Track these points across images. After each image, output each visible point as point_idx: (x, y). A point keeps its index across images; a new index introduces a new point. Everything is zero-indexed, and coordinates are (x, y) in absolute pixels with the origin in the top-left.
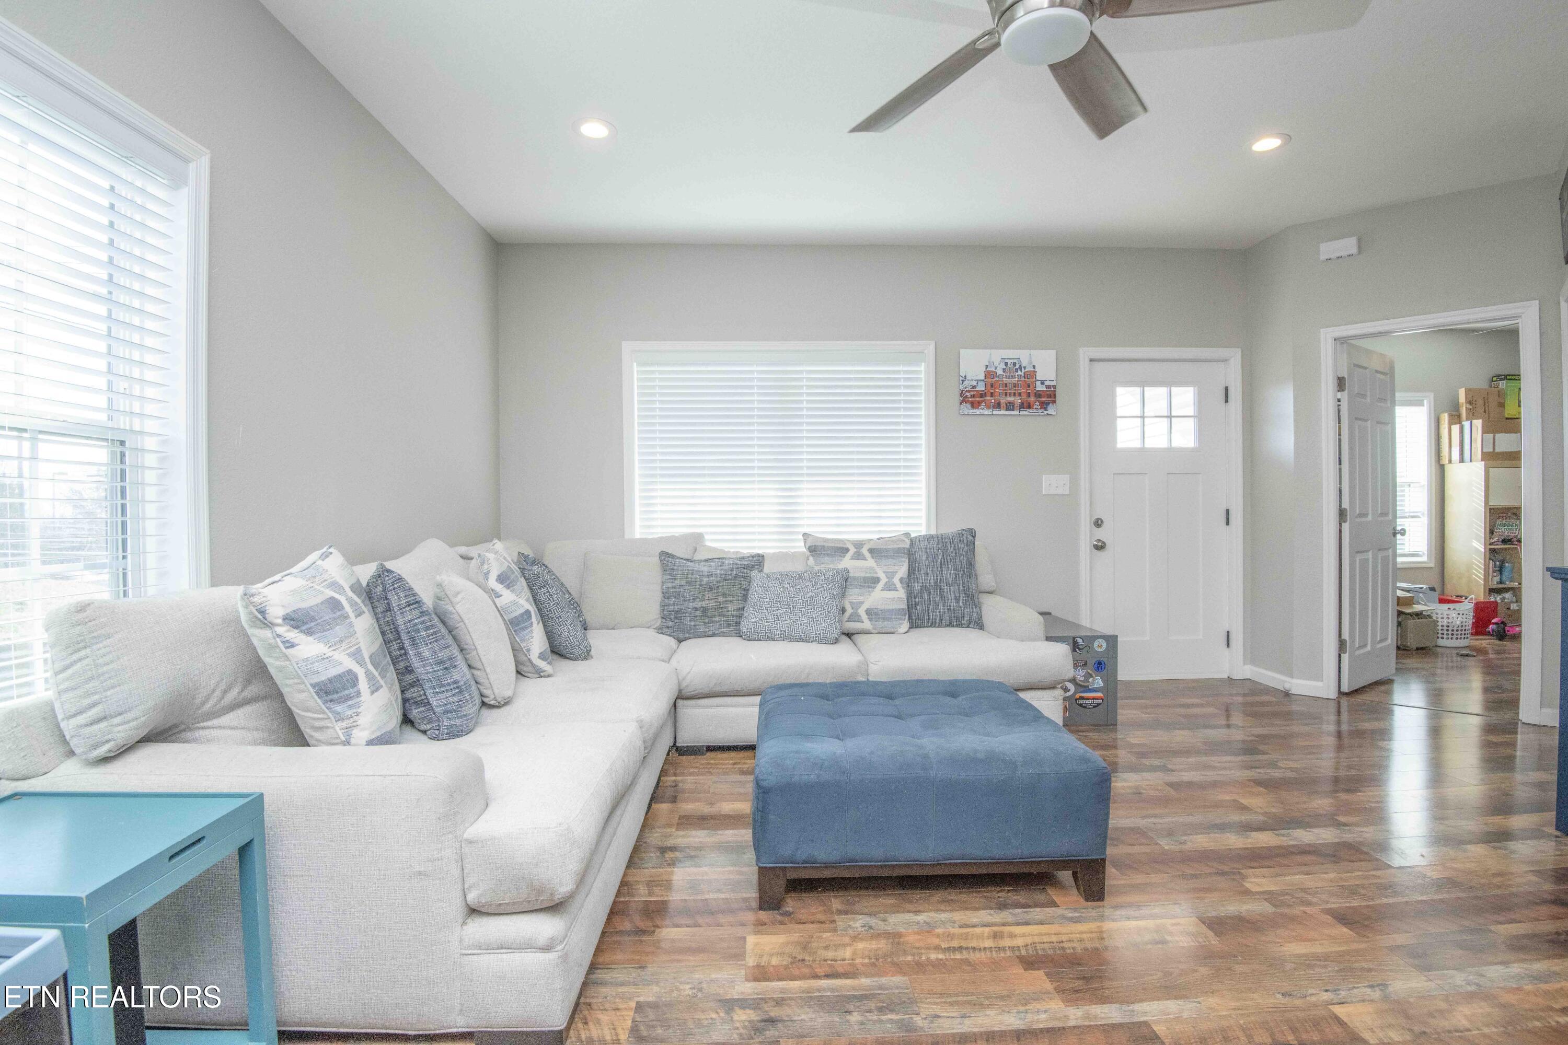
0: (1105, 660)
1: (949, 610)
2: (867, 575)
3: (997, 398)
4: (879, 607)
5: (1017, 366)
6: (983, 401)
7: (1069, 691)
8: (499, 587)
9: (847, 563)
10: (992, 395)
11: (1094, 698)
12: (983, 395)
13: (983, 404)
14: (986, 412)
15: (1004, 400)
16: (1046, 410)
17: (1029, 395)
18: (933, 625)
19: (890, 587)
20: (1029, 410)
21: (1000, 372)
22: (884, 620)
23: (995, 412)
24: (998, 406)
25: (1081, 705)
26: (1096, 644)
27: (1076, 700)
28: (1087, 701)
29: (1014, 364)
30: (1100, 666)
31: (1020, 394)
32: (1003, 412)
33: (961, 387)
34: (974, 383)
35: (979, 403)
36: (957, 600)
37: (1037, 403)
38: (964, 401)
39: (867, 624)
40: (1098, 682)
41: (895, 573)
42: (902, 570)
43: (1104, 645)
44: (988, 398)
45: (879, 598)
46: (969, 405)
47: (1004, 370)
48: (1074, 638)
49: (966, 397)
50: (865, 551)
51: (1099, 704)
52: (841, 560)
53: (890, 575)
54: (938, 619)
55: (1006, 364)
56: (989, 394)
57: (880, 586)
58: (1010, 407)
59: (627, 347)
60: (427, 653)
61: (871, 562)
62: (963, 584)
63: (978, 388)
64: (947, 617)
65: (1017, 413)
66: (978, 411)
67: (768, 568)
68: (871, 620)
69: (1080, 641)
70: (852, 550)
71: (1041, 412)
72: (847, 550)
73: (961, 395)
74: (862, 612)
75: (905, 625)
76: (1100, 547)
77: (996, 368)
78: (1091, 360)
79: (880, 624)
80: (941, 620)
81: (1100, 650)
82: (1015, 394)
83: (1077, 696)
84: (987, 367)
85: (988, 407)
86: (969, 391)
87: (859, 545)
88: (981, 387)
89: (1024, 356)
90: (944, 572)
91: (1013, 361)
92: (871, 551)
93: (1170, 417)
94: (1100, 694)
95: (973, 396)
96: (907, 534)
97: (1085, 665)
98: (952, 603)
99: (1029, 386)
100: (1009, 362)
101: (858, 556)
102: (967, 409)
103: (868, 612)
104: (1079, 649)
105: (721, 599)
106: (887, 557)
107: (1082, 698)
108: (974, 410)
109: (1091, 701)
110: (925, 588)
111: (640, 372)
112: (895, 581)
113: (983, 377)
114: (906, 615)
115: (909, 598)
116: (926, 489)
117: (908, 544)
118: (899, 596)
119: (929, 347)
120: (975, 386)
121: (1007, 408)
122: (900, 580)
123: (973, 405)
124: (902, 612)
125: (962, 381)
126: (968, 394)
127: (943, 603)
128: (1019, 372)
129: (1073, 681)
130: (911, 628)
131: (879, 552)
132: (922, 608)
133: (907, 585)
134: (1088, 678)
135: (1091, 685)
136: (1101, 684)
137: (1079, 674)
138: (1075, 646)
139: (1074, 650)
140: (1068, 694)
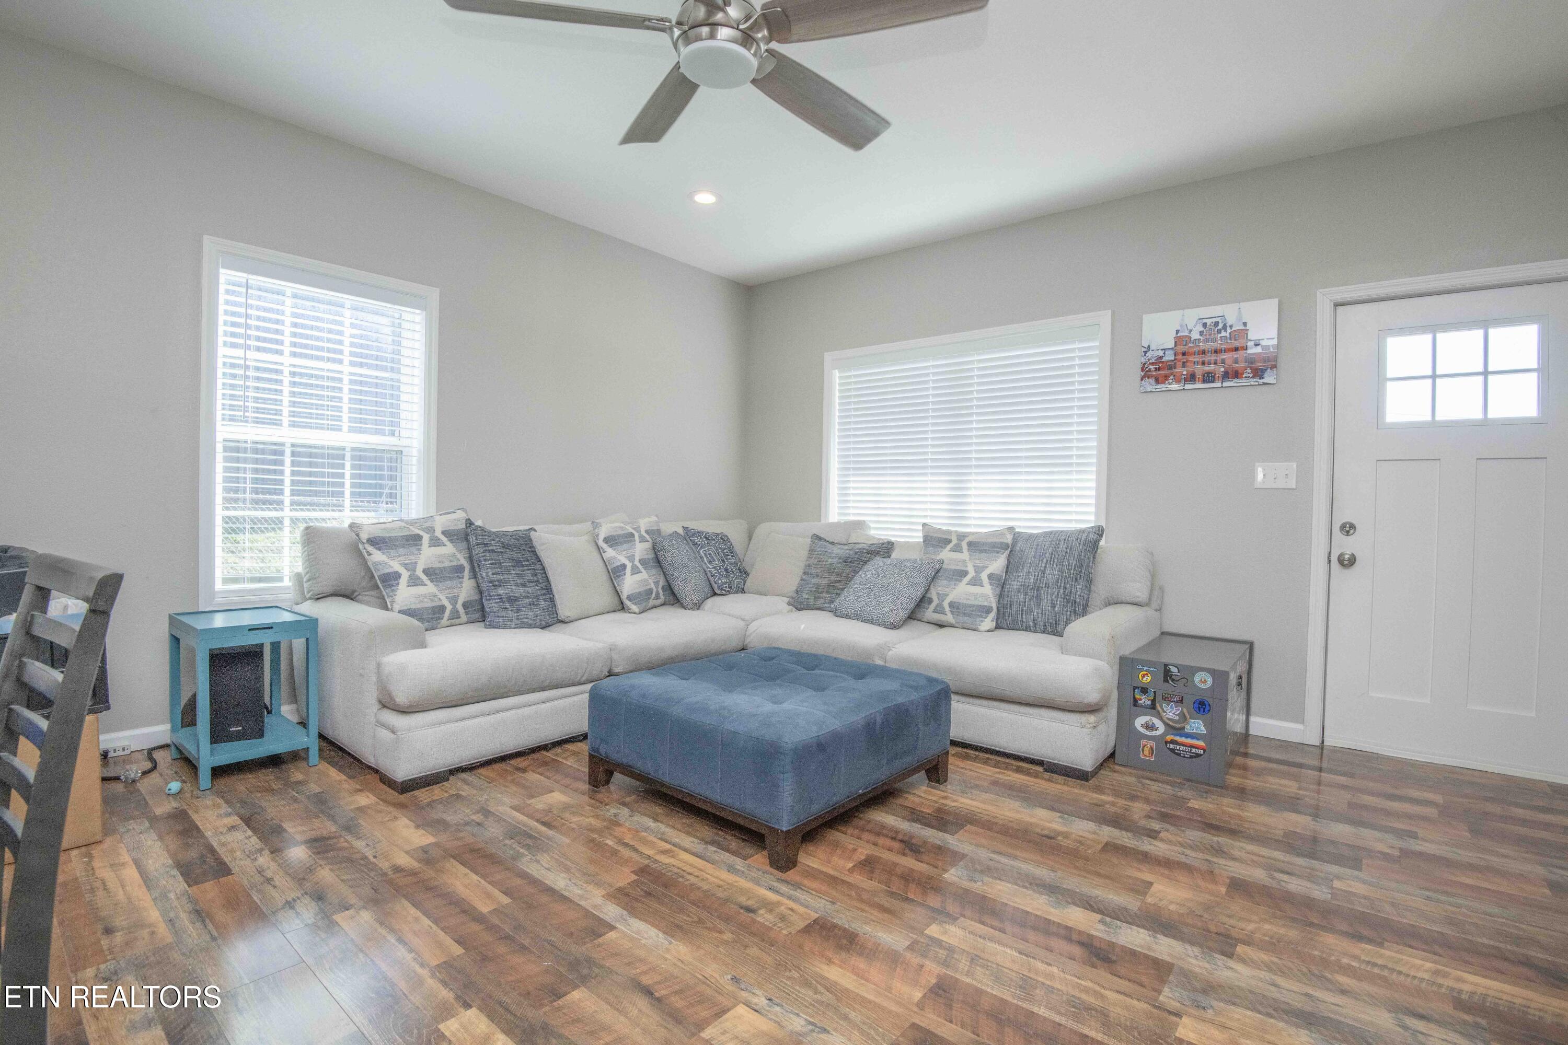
0: (1210, 701)
1: (1040, 614)
2: (958, 568)
3: (1191, 369)
4: (961, 601)
5: (1220, 326)
6: (1172, 374)
7: (1157, 729)
8: (604, 546)
9: (946, 554)
10: (1184, 365)
11: (1192, 746)
12: (1171, 366)
13: (1172, 377)
14: (1175, 386)
15: (1199, 370)
16: (1261, 378)
17: (1237, 361)
18: (1027, 629)
19: (976, 582)
20: (1236, 380)
21: (1195, 335)
22: (965, 614)
23: (1188, 386)
24: (1192, 378)
25: (1173, 751)
26: (1197, 678)
27: (1166, 742)
28: (1181, 748)
29: (1216, 324)
30: (1202, 707)
31: (1224, 361)
32: (1198, 385)
33: (1143, 360)
34: (1161, 353)
35: (1166, 377)
37: (1249, 370)
38: (1146, 373)
39: (949, 618)
40: (1197, 726)
41: (985, 568)
42: (997, 564)
43: (1210, 681)
44: (1178, 370)
45: (961, 592)
46: (1152, 381)
47: (1201, 333)
48: (1166, 665)
49: (1149, 370)
50: (964, 544)
51: (1198, 755)
52: (941, 552)
53: (979, 569)
54: (1031, 624)
55: (1204, 325)
56: (1179, 364)
57: (967, 579)
58: (1208, 378)
59: (828, 357)
60: (484, 575)
61: (965, 555)
62: (1065, 587)
63: (1164, 359)
64: (1040, 621)
65: (1219, 385)
66: (1163, 387)
67: (895, 555)
68: (953, 613)
70: (954, 541)
71: (1253, 381)
72: (950, 541)
73: (1143, 370)
74: (946, 604)
75: (988, 622)
76: (1348, 562)
77: (1190, 331)
78: (1337, 305)
79: (961, 619)
80: (1035, 624)
81: (1203, 686)
82: (1215, 362)
83: (1169, 738)
84: (1178, 332)
85: (1178, 381)
86: (1152, 364)
87: (961, 537)
88: (1169, 357)
89: (1231, 313)
90: (1048, 572)
91: (1214, 320)
92: (970, 544)
93: (1486, 373)
94: (1201, 743)
95: (1156, 369)
96: (1011, 529)
97: (1181, 701)
98: (1046, 605)
99: (1237, 349)
100: (1209, 322)
101: (957, 549)
102: (1149, 384)
103: (951, 605)
104: (1173, 680)
105: (833, 578)
106: (981, 551)
107: (1173, 742)
108: (1159, 386)
109: (1187, 749)
110: (1024, 588)
111: (840, 378)
112: (984, 576)
113: (1172, 345)
114: (993, 615)
115: (1001, 596)
116: (1098, 480)
117: (1009, 539)
118: (986, 593)
119: (1105, 318)
120: (1162, 357)
121: (1205, 381)
122: (990, 576)
123: (1157, 381)
124: (988, 610)
125: (1146, 352)
126: (1152, 367)
127: (1039, 605)
128: (1223, 334)
129: (1161, 718)
130: (998, 627)
131: (977, 546)
132: (1014, 608)
133: (1001, 583)
134: (1183, 718)
135: (1188, 729)
136: (1203, 729)
137: (1171, 712)
138: (1167, 675)
139: (1166, 680)
140: (1154, 733)
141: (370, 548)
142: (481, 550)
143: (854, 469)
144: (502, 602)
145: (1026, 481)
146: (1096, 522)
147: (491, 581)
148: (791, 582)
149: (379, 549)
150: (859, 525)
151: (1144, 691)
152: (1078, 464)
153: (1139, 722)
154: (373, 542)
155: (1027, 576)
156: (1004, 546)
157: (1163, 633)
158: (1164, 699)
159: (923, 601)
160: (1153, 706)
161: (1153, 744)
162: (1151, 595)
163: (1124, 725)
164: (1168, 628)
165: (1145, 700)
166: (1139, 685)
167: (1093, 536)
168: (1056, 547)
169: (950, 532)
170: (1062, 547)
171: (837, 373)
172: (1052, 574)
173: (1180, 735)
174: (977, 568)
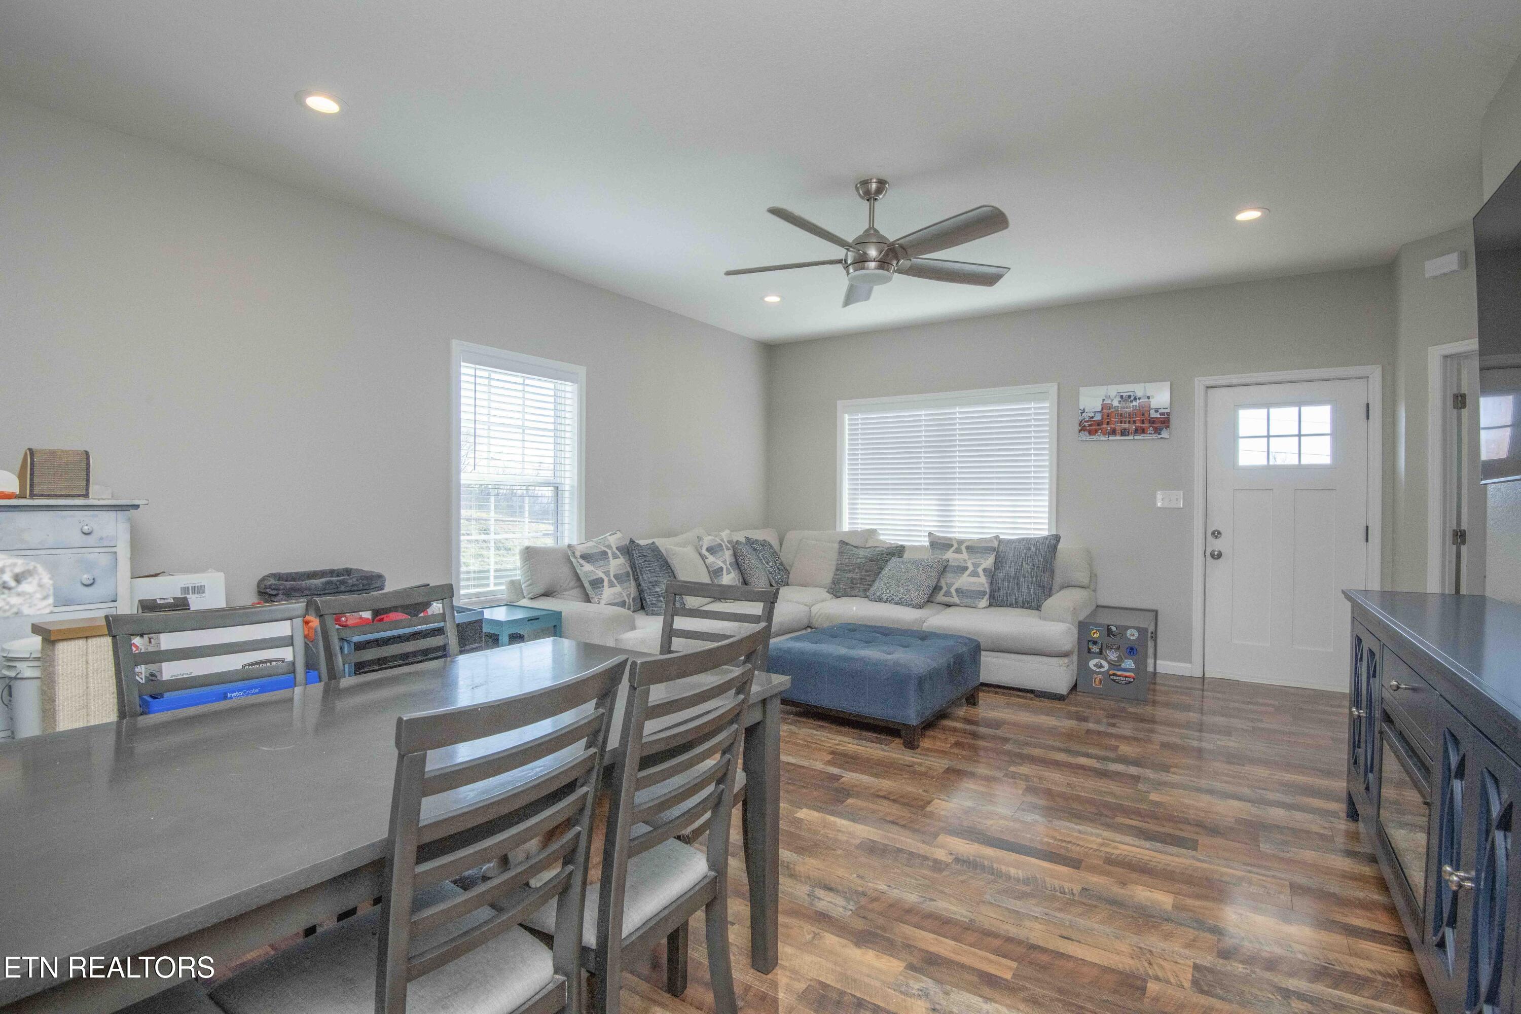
0: (1137, 647)
1: (1023, 595)
2: (961, 565)
3: (1113, 426)
4: (965, 588)
5: (1132, 398)
6: (1100, 429)
7: (1103, 667)
8: (707, 554)
9: (950, 555)
10: (1108, 423)
11: (1126, 677)
12: (1099, 424)
13: (1100, 431)
14: (1103, 438)
15: (1119, 427)
16: (1160, 434)
17: (1143, 422)
18: (1011, 606)
19: (974, 574)
20: (1143, 435)
21: (1116, 404)
22: (967, 597)
23: (1111, 438)
24: (1113, 432)
25: (1114, 680)
26: (1128, 633)
27: (1110, 675)
28: (1119, 678)
29: (1130, 396)
30: (1132, 651)
31: (1134, 422)
32: (1118, 438)
33: (1080, 419)
34: (1092, 415)
35: (1096, 431)
36: (1029, 589)
37: (1151, 429)
38: (1082, 429)
39: (956, 600)
40: (1129, 663)
41: (980, 564)
42: (988, 562)
43: (1136, 635)
44: (1104, 426)
45: (964, 581)
46: (1087, 433)
47: (1120, 402)
48: (1108, 626)
49: (1085, 426)
50: (963, 547)
51: (1130, 682)
52: (946, 553)
53: (976, 566)
54: (1014, 602)
55: (1122, 397)
56: (1105, 423)
57: (967, 573)
58: (1124, 433)
59: (840, 403)
60: (645, 578)
61: (965, 555)
62: (1037, 577)
63: (1095, 419)
64: (1020, 600)
65: (1131, 437)
66: (1095, 437)
67: (906, 556)
68: (958, 596)
69: (1114, 628)
70: (956, 546)
71: (1154, 436)
72: (952, 546)
73: (1080, 425)
74: (953, 590)
75: (984, 602)
76: (1216, 556)
77: (1112, 400)
78: (1208, 388)
79: (965, 600)
80: (1016, 603)
81: (1132, 638)
82: (1129, 422)
83: (1111, 672)
84: (1104, 400)
85: (1104, 434)
86: (1087, 421)
87: (960, 542)
88: (1098, 417)
89: (1138, 389)
90: (1024, 566)
91: (1128, 394)
92: (967, 548)
93: (1300, 435)
94: (1131, 674)
95: (1090, 425)
96: (997, 537)
97: (1118, 648)
98: (1024, 589)
99: (1143, 415)
100: (1125, 395)
101: (958, 551)
102: (1085, 436)
103: (957, 590)
104: (1113, 635)
105: (863, 573)
106: (977, 553)
107: (1115, 675)
108: (1091, 437)
109: (1123, 679)
110: (1007, 578)
111: (849, 420)
112: (980, 570)
113: (1100, 409)
114: (987, 596)
115: (991, 584)
116: (1050, 501)
117: (996, 544)
118: (982, 581)
119: (1053, 388)
120: (1093, 417)
121: (1122, 434)
122: (985, 570)
123: (1090, 433)
124: (984, 593)
125: (1082, 413)
126: (1086, 424)
127: (1019, 589)
128: (1134, 403)
129: (1106, 660)
130: (990, 605)
131: (973, 549)
132: (1001, 592)
133: (991, 575)
134: (1120, 659)
135: (1123, 666)
136: (1133, 665)
137: (1113, 656)
138: (1109, 632)
139: (1108, 635)
140: (1102, 670)
141: (582, 562)
142: (643, 560)
143: (862, 489)
144: (659, 597)
145: (997, 500)
146: (1049, 530)
147: (651, 582)
148: (827, 577)
149: (588, 562)
150: (872, 532)
151: (1095, 643)
152: (1035, 489)
153: (1092, 663)
154: (584, 557)
155: (1009, 569)
156: (993, 549)
157: (1097, 606)
158: (1107, 647)
159: (937, 589)
160: (1101, 652)
161: (1101, 677)
162: (1090, 581)
163: (1082, 666)
164: (1099, 603)
165: (1095, 649)
166: (1091, 639)
167: (1053, 542)
168: (1029, 549)
169: (950, 539)
170: (1033, 549)
171: (846, 416)
172: (1027, 568)
173: (1118, 670)
174: (974, 565)
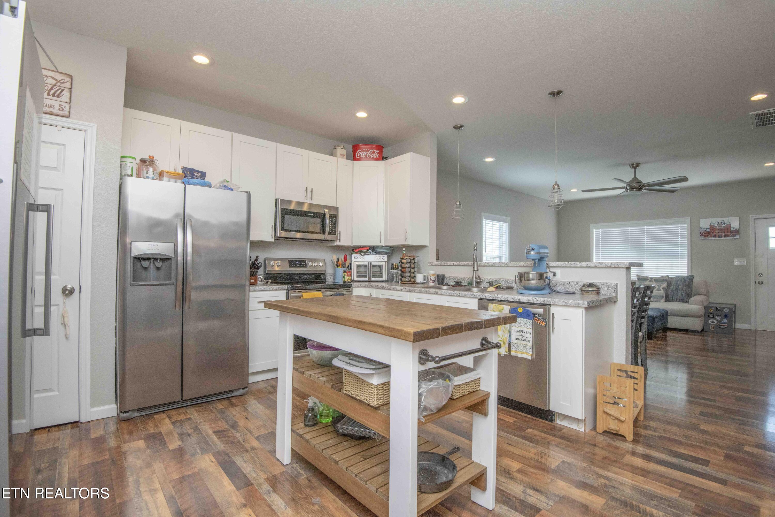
0: (728, 315)
1: (679, 297)
2: (653, 286)
3: (715, 234)
4: (655, 295)
5: (723, 223)
9: (647, 283)
10: (713, 233)
11: (724, 326)
12: (709, 233)
14: (710, 238)
15: (717, 234)
16: (735, 237)
17: (728, 232)
18: (674, 301)
19: (660, 290)
20: (728, 237)
21: (716, 225)
23: (714, 238)
24: (715, 236)
25: (719, 327)
26: (725, 310)
28: (721, 326)
29: (722, 222)
30: (726, 316)
31: (724, 232)
32: (717, 238)
33: (700, 231)
34: (706, 229)
35: (708, 236)
36: (682, 295)
37: (731, 235)
38: (702, 235)
40: (725, 321)
41: (661, 286)
42: (665, 285)
43: (728, 310)
44: (711, 234)
47: (717, 225)
48: (716, 308)
50: (653, 280)
51: (726, 328)
52: (645, 282)
54: (676, 300)
55: (718, 223)
56: (711, 232)
57: (656, 289)
58: (720, 236)
59: (592, 225)
61: (654, 283)
62: (685, 291)
64: (679, 299)
65: (723, 238)
66: (707, 238)
68: (652, 298)
69: (719, 308)
70: (649, 279)
71: (733, 238)
73: (700, 233)
75: (663, 300)
76: (761, 283)
77: (714, 224)
78: (755, 219)
81: (726, 312)
82: (722, 232)
83: (718, 324)
84: (710, 224)
85: (711, 237)
86: (703, 232)
87: (652, 278)
88: (708, 230)
89: (726, 220)
90: (679, 287)
92: (655, 280)
94: (726, 325)
95: (705, 234)
96: (668, 276)
97: (721, 315)
98: (680, 295)
99: (728, 229)
100: (720, 222)
101: (651, 281)
102: (703, 238)
104: (719, 311)
106: (659, 282)
107: (719, 325)
110: (672, 291)
111: (595, 231)
112: (661, 288)
113: (709, 227)
114: (664, 298)
115: (666, 293)
116: (688, 263)
117: (667, 278)
118: (662, 292)
119: (688, 220)
121: (719, 237)
122: (663, 288)
123: (705, 236)
124: (663, 297)
125: (701, 229)
127: (678, 295)
128: (724, 225)
129: (716, 320)
130: (666, 301)
131: (657, 280)
132: (670, 296)
133: (666, 290)
134: (722, 319)
135: (723, 321)
136: (727, 322)
137: (719, 318)
138: (717, 309)
139: (716, 311)
140: (714, 323)
146: (688, 274)
151: (711, 314)
152: (681, 258)
153: (710, 321)
155: (673, 288)
156: (666, 281)
157: (710, 303)
158: (716, 315)
160: (713, 317)
161: (714, 326)
162: (707, 293)
163: (706, 322)
164: (710, 301)
165: (711, 316)
166: (709, 312)
167: (692, 278)
168: (681, 280)
169: (647, 277)
170: (683, 280)
171: (594, 230)
172: (681, 287)
173: (721, 323)
174: (658, 286)
